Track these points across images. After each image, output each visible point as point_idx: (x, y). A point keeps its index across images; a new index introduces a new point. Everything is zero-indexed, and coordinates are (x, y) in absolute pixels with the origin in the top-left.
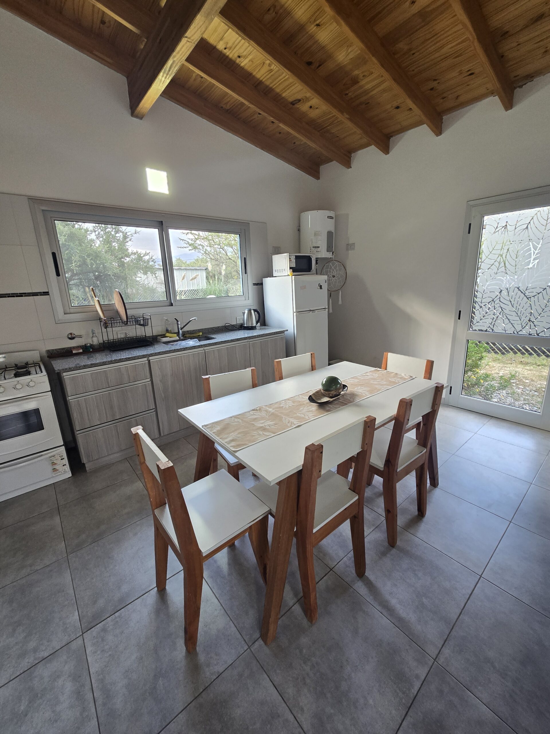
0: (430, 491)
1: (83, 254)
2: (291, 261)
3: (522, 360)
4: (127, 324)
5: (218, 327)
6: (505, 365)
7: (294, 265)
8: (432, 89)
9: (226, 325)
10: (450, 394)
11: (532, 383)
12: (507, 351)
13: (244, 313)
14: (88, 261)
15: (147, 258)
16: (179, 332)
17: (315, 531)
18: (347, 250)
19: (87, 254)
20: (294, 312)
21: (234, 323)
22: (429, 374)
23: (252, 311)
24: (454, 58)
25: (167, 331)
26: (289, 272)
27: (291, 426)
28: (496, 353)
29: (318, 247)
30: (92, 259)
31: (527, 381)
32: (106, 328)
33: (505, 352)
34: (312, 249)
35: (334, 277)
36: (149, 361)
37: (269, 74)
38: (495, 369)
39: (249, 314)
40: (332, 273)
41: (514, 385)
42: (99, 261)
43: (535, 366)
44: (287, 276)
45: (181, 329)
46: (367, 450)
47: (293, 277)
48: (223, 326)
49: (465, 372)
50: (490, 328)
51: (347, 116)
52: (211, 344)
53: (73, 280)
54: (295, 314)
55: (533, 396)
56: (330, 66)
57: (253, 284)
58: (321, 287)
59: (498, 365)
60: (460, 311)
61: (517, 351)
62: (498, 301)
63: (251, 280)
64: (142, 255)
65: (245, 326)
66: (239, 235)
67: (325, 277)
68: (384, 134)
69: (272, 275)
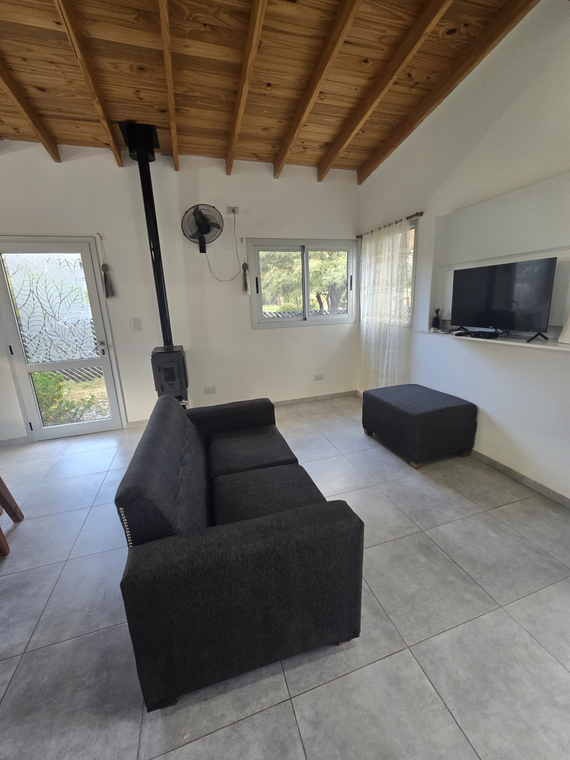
6: (94, 390)
10: (32, 430)
33: (92, 378)
38: (85, 395)
50: (47, 359)
59: (88, 391)
60: (10, 347)
61: (100, 375)
62: (45, 333)
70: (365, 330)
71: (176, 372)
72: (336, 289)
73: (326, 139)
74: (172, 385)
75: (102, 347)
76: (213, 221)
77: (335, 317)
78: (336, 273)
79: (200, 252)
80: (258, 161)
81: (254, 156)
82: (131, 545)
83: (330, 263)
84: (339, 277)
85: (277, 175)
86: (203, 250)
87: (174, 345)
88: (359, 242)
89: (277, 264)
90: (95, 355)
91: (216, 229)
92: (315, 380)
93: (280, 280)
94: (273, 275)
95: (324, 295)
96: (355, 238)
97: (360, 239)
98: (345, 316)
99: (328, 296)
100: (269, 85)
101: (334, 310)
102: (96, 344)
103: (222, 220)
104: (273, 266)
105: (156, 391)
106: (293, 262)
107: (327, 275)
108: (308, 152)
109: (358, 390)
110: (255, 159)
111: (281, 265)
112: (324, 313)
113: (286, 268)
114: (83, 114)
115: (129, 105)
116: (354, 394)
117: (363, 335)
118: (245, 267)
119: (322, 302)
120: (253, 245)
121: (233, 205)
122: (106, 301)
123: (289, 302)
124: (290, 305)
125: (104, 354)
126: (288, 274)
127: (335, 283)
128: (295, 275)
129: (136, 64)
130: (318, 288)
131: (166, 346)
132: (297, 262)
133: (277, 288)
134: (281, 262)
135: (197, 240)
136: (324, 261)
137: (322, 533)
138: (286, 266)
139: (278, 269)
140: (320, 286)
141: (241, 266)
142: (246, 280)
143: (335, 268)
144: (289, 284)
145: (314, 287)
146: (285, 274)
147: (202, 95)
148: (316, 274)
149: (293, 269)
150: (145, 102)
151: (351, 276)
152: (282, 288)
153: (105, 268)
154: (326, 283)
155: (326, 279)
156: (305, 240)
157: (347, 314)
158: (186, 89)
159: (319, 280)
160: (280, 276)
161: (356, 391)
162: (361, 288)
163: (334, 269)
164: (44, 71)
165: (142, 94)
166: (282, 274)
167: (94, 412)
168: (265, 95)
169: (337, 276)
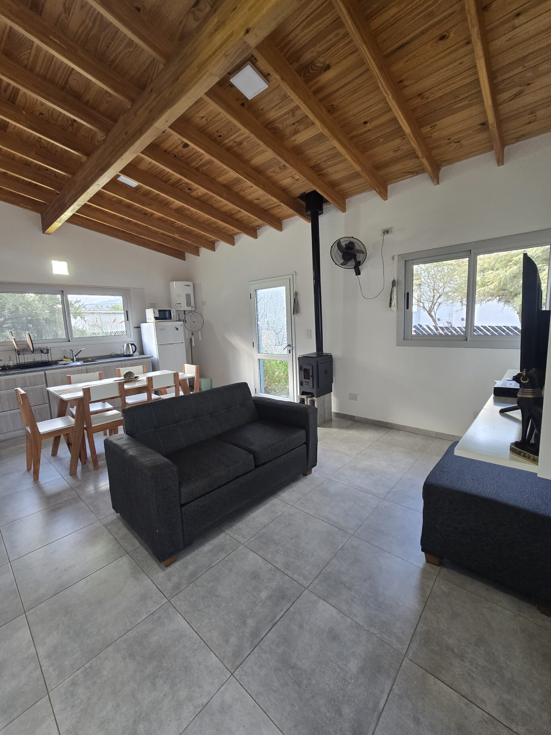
1: (16, 303)
2: (156, 313)
4: (33, 352)
7: (158, 316)
9: (112, 354)
13: (124, 346)
14: (20, 308)
15: (77, 305)
16: (73, 358)
19: (19, 303)
20: (156, 345)
23: (130, 345)
25: (65, 357)
26: (154, 320)
29: (180, 304)
30: (24, 307)
32: (19, 355)
34: (176, 305)
35: (194, 323)
36: (45, 374)
39: (127, 347)
40: (193, 320)
42: (31, 308)
44: (151, 322)
45: (75, 356)
47: (157, 323)
48: (110, 355)
52: (91, 364)
53: (6, 324)
57: (134, 328)
58: (177, 329)
63: (132, 324)
64: (73, 303)
65: (125, 354)
66: (122, 296)
67: (182, 323)
68: (210, 242)
69: (146, 322)
74: (307, 382)
75: (290, 348)
79: (356, 275)
80: (416, 175)
81: (407, 174)
85: (437, 182)
86: (358, 273)
100: (365, 123)
108: (465, 143)
110: (411, 175)
118: (393, 283)
121: (386, 227)
122: (294, 316)
125: (290, 353)
131: (317, 352)
141: (390, 283)
142: (391, 296)
147: (327, 158)
153: (297, 294)
156: (471, 244)
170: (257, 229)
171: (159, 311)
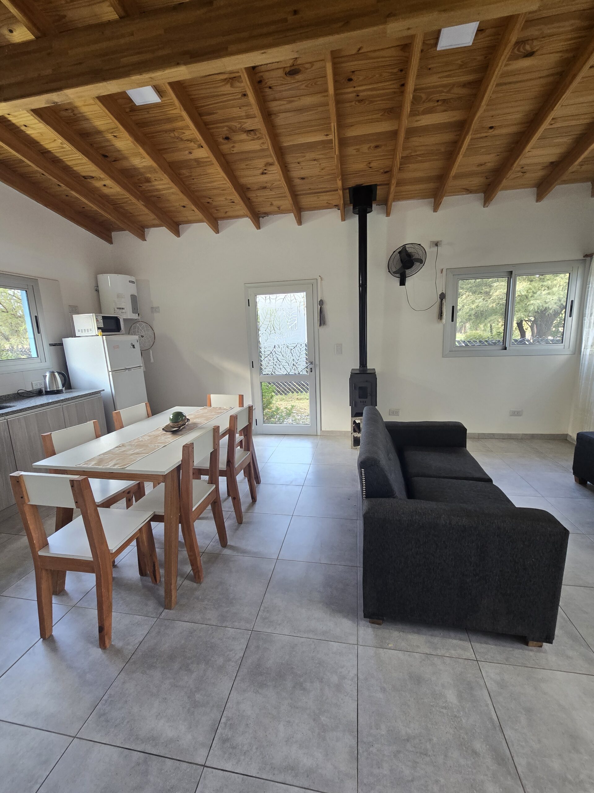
0: (257, 486)
2: (98, 321)
3: (298, 397)
5: (8, 395)
6: (288, 402)
7: (102, 326)
8: (208, 203)
9: (19, 392)
10: (257, 425)
11: (305, 411)
12: (288, 392)
13: (45, 377)
17: (194, 509)
18: (152, 312)
20: (109, 372)
21: (30, 389)
22: (241, 403)
23: (56, 374)
24: (222, 190)
26: (96, 331)
27: (158, 448)
28: (281, 394)
29: (123, 309)
31: (302, 410)
34: (117, 310)
35: (143, 337)
37: (60, 149)
38: (282, 405)
39: (52, 377)
40: (141, 333)
41: (295, 414)
43: (305, 400)
44: (96, 336)
46: (217, 449)
47: (104, 337)
48: (15, 394)
49: (264, 409)
50: (273, 372)
51: (143, 203)
52: (15, 411)
54: (110, 373)
55: (307, 419)
56: (125, 164)
57: (49, 344)
58: (134, 346)
59: (284, 403)
60: (253, 362)
62: (274, 353)
63: (46, 340)
65: (49, 390)
66: (26, 291)
67: (137, 337)
68: (174, 222)
69: (73, 335)
70: (586, 363)
71: (369, 390)
72: (547, 314)
73: (553, 159)
74: (364, 402)
75: (311, 366)
76: (416, 256)
77: (543, 346)
78: (549, 296)
79: (400, 285)
80: (468, 194)
81: (464, 190)
82: (365, 497)
83: (541, 284)
84: (553, 301)
85: (487, 205)
86: (402, 283)
87: (368, 368)
88: (588, 262)
89: (470, 289)
90: (305, 373)
91: (418, 264)
92: (511, 416)
93: (473, 306)
94: (465, 301)
95: (527, 322)
96: (581, 257)
97: (589, 259)
98: (560, 346)
99: (534, 322)
100: (491, 128)
101: (542, 340)
102: (307, 363)
103: (425, 254)
104: (466, 291)
105: (350, 406)
106: (490, 286)
107: (536, 299)
108: (527, 175)
109: (570, 434)
110: (465, 193)
111: (475, 289)
112: (527, 343)
113: (481, 292)
114: (325, 188)
115: (361, 174)
116: (563, 438)
117: (584, 369)
118: (442, 297)
119: (525, 330)
120: (453, 275)
121: (436, 239)
122: (318, 329)
123: (476, 330)
124: (478, 334)
125: (311, 372)
126: (484, 299)
127: (546, 307)
128: (492, 301)
129: (373, 145)
130: (522, 314)
131: (361, 368)
132: (497, 286)
133: (468, 315)
134: (476, 286)
135: (398, 275)
136: (533, 283)
137: (523, 527)
138: (482, 291)
139: (471, 294)
140: (525, 311)
141: (439, 296)
142: (442, 309)
143: (548, 290)
144: (484, 310)
145: (517, 313)
146: (481, 300)
147: (423, 152)
148: (520, 299)
149: (491, 293)
150: (374, 169)
151: (572, 301)
152: (474, 314)
153: (321, 303)
154: (534, 308)
155: (535, 304)
156: (514, 265)
157: (562, 344)
158: (410, 151)
159: (523, 305)
160: (473, 302)
161: (567, 435)
162: (585, 314)
163: (546, 292)
164: (308, 166)
165: (371, 165)
166: (476, 299)
167: (290, 420)
168: (486, 137)
169: (551, 299)
170: (260, 217)
171: (104, 318)
